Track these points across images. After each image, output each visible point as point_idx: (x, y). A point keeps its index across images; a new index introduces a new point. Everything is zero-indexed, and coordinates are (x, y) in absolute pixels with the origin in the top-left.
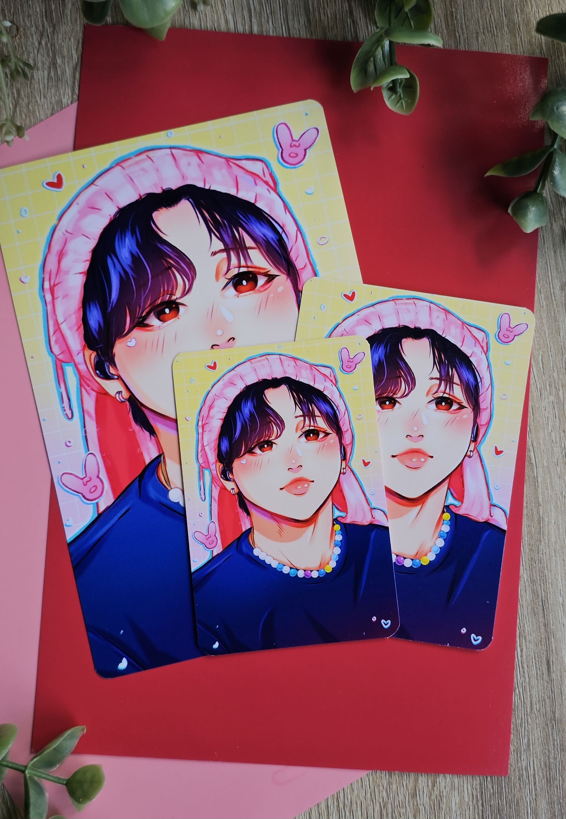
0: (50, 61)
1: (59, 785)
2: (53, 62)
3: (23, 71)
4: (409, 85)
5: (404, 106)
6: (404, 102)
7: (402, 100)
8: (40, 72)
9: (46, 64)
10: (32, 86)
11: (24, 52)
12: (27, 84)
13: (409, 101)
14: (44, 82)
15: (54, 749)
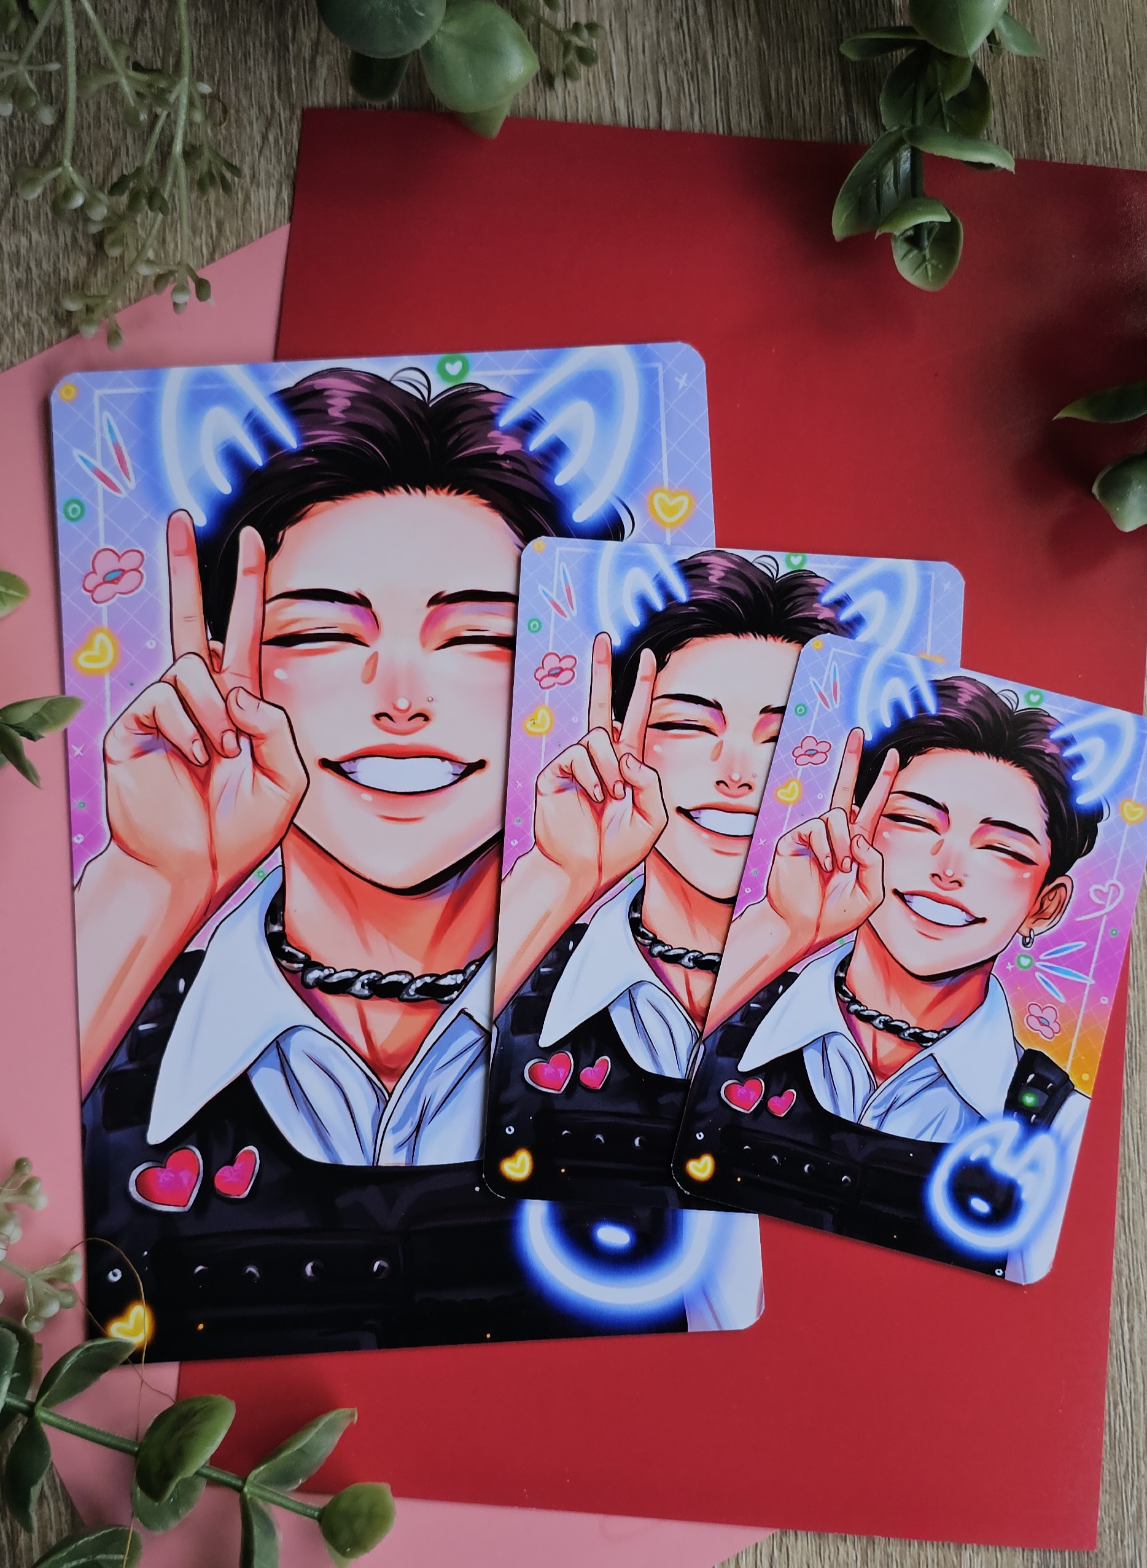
0: (281, 172)
1: (307, 1518)
2: (287, 172)
3: (223, 178)
4: (945, 236)
5: (930, 275)
6: (929, 267)
7: (927, 263)
8: (262, 191)
9: (274, 176)
10: (247, 214)
11: (235, 151)
12: (237, 213)
13: (941, 267)
14: (268, 210)
15: (298, 1450)
